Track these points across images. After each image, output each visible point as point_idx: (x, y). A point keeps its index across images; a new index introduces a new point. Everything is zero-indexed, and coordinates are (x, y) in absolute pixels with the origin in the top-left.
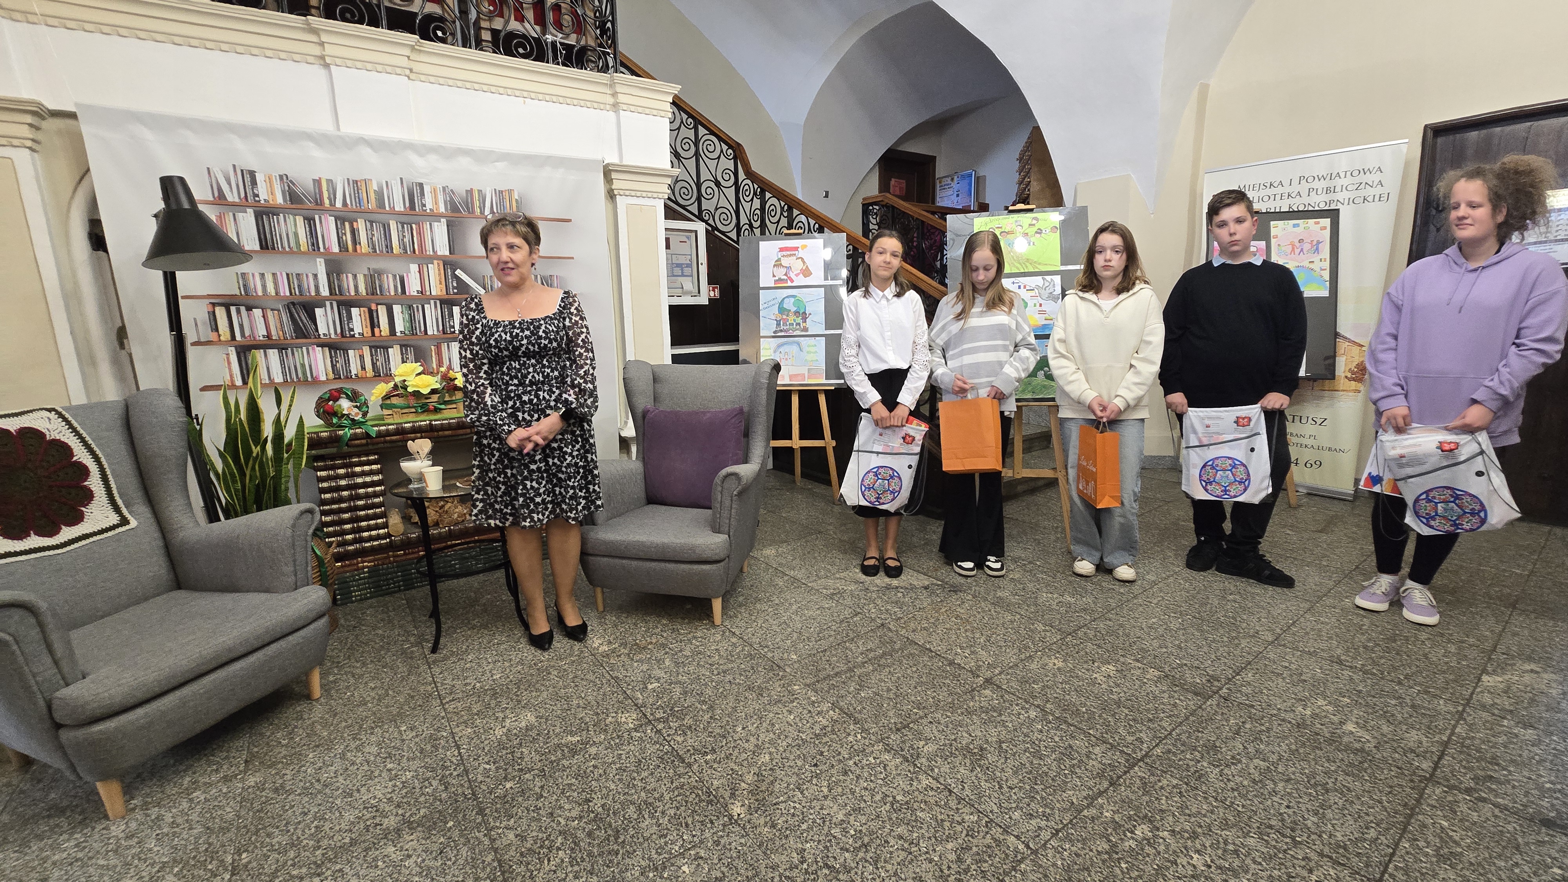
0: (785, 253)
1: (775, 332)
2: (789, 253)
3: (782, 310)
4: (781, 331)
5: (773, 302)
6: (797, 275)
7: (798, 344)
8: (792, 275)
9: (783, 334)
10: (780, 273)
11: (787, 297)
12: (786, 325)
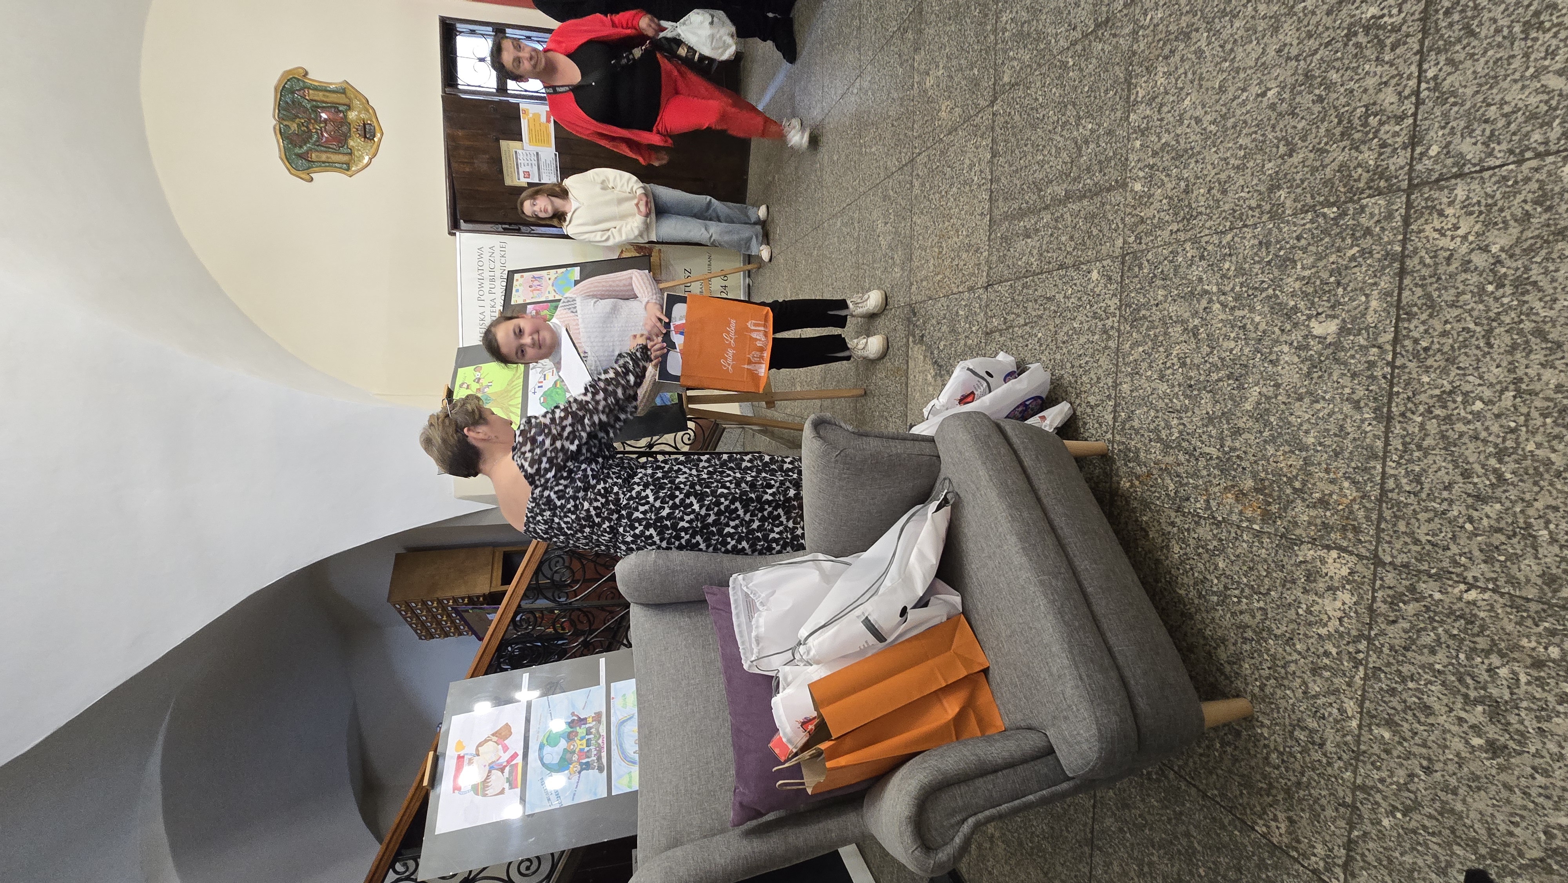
0: (465, 778)
1: (601, 770)
2: (464, 773)
3: (562, 766)
4: (599, 758)
5: (549, 784)
6: (506, 749)
7: (622, 724)
8: (505, 757)
9: (604, 754)
10: (498, 781)
11: (541, 759)
12: (588, 755)
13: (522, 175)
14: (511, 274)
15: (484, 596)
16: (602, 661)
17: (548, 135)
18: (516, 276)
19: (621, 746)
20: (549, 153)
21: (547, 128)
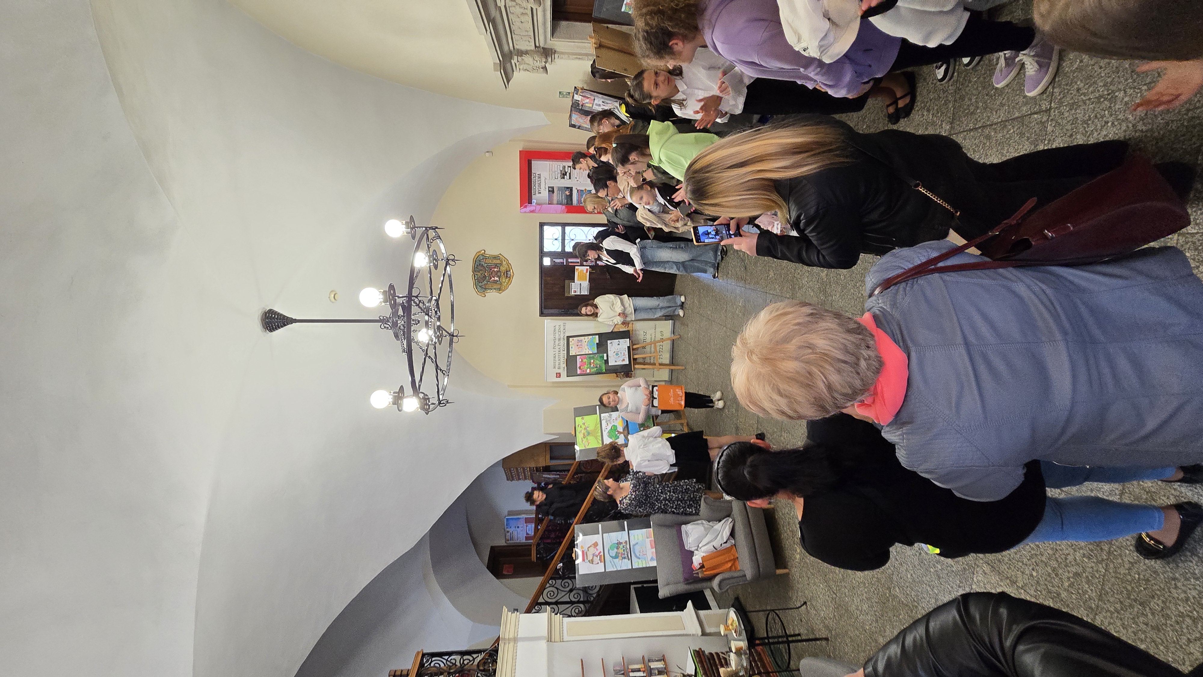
0: (585, 558)
1: (629, 560)
2: (585, 556)
3: (616, 557)
4: (628, 556)
5: (612, 562)
6: (597, 550)
7: (634, 545)
8: (597, 553)
10: (597, 559)
11: (609, 555)
12: (624, 554)
13: (573, 292)
14: (568, 337)
15: (543, 467)
16: (625, 522)
17: (586, 277)
18: (571, 339)
19: (634, 553)
20: (586, 284)
21: (586, 275)
